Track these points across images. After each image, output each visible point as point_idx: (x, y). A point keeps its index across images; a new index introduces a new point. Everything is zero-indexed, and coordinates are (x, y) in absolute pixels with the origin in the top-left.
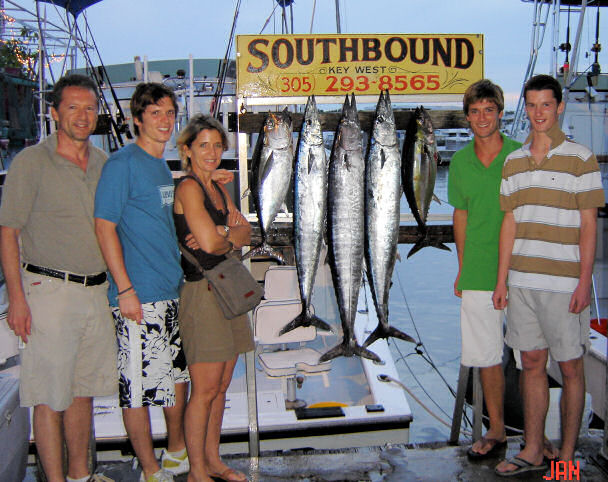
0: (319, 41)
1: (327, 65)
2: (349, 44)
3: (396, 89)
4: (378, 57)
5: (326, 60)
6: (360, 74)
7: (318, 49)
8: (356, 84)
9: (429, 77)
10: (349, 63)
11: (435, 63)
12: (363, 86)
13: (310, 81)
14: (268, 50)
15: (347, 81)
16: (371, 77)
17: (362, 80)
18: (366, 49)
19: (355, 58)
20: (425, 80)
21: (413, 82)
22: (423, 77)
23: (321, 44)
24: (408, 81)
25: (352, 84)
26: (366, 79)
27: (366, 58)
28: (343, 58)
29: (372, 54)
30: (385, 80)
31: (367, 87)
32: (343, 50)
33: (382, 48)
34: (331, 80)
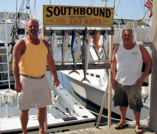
0: (68, 8)
1: (70, 15)
2: (76, 9)
3: (89, 23)
4: (84, 14)
5: (70, 14)
6: (79, 18)
7: (67, 10)
8: (78, 21)
9: (99, 20)
10: (76, 15)
11: (100, 16)
12: (80, 22)
13: (65, 20)
14: (52, 10)
15: (75, 21)
16: (82, 19)
17: (80, 20)
18: (81, 11)
19: (78, 14)
20: (97, 21)
21: (94, 21)
22: (97, 20)
23: (68, 9)
24: (93, 21)
25: (77, 21)
26: (81, 20)
27: (81, 14)
28: (74, 13)
29: (83, 13)
30: (86, 20)
31: (81, 22)
32: (75, 11)
33: (86, 11)
34: (71, 20)
